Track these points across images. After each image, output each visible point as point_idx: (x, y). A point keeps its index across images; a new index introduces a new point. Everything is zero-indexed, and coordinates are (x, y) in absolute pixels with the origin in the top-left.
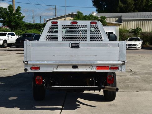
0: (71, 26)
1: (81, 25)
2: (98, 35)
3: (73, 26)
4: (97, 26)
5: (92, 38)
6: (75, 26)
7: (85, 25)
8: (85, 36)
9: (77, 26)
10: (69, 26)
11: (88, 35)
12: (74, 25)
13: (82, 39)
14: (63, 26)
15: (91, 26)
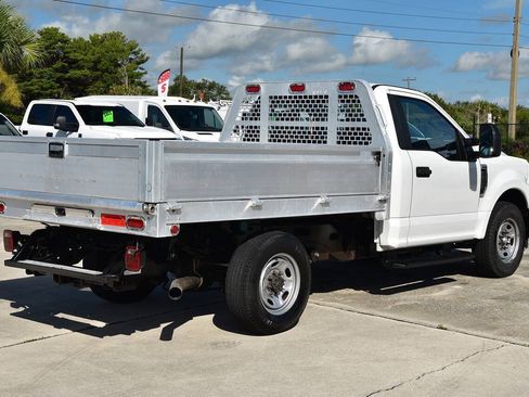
0: (290, 97)
1: (314, 94)
2: (356, 124)
3: (295, 97)
4: (356, 97)
5: (343, 138)
6: (300, 97)
7: (325, 93)
8: (323, 128)
9: (305, 97)
10: (285, 97)
11: (334, 123)
12: (298, 94)
13: (317, 137)
14: (271, 97)
15: (340, 97)
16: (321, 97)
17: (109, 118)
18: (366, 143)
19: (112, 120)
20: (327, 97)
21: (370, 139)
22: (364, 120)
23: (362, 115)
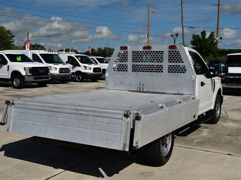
0: (143, 52)
1: (156, 50)
2: (178, 64)
3: (146, 52)
4: (178, 52)
5: (172, 70)
6: (149, 52)
7: (162, 50)
9: (151, 52)
10: (141, 52)
11: (166, 64)
12: (147, 50)
13: (158, 70)
14: (133, 52)
15: (169, 52)
16: (159, 52)
17: (19, 59)
18: (184, 72)
19: (20, 60)
20: (163, 52)
21: (185, 70)
22: (182, 62)
23: (181, 60)
